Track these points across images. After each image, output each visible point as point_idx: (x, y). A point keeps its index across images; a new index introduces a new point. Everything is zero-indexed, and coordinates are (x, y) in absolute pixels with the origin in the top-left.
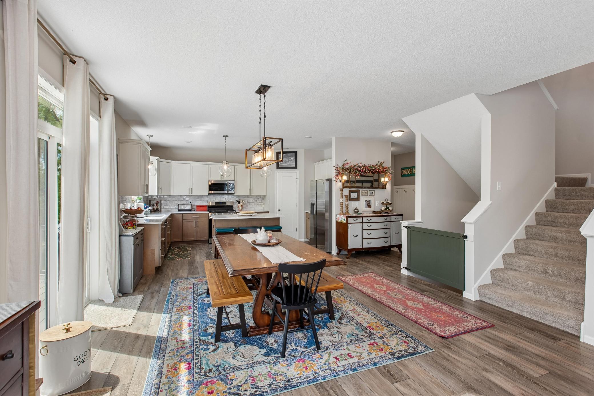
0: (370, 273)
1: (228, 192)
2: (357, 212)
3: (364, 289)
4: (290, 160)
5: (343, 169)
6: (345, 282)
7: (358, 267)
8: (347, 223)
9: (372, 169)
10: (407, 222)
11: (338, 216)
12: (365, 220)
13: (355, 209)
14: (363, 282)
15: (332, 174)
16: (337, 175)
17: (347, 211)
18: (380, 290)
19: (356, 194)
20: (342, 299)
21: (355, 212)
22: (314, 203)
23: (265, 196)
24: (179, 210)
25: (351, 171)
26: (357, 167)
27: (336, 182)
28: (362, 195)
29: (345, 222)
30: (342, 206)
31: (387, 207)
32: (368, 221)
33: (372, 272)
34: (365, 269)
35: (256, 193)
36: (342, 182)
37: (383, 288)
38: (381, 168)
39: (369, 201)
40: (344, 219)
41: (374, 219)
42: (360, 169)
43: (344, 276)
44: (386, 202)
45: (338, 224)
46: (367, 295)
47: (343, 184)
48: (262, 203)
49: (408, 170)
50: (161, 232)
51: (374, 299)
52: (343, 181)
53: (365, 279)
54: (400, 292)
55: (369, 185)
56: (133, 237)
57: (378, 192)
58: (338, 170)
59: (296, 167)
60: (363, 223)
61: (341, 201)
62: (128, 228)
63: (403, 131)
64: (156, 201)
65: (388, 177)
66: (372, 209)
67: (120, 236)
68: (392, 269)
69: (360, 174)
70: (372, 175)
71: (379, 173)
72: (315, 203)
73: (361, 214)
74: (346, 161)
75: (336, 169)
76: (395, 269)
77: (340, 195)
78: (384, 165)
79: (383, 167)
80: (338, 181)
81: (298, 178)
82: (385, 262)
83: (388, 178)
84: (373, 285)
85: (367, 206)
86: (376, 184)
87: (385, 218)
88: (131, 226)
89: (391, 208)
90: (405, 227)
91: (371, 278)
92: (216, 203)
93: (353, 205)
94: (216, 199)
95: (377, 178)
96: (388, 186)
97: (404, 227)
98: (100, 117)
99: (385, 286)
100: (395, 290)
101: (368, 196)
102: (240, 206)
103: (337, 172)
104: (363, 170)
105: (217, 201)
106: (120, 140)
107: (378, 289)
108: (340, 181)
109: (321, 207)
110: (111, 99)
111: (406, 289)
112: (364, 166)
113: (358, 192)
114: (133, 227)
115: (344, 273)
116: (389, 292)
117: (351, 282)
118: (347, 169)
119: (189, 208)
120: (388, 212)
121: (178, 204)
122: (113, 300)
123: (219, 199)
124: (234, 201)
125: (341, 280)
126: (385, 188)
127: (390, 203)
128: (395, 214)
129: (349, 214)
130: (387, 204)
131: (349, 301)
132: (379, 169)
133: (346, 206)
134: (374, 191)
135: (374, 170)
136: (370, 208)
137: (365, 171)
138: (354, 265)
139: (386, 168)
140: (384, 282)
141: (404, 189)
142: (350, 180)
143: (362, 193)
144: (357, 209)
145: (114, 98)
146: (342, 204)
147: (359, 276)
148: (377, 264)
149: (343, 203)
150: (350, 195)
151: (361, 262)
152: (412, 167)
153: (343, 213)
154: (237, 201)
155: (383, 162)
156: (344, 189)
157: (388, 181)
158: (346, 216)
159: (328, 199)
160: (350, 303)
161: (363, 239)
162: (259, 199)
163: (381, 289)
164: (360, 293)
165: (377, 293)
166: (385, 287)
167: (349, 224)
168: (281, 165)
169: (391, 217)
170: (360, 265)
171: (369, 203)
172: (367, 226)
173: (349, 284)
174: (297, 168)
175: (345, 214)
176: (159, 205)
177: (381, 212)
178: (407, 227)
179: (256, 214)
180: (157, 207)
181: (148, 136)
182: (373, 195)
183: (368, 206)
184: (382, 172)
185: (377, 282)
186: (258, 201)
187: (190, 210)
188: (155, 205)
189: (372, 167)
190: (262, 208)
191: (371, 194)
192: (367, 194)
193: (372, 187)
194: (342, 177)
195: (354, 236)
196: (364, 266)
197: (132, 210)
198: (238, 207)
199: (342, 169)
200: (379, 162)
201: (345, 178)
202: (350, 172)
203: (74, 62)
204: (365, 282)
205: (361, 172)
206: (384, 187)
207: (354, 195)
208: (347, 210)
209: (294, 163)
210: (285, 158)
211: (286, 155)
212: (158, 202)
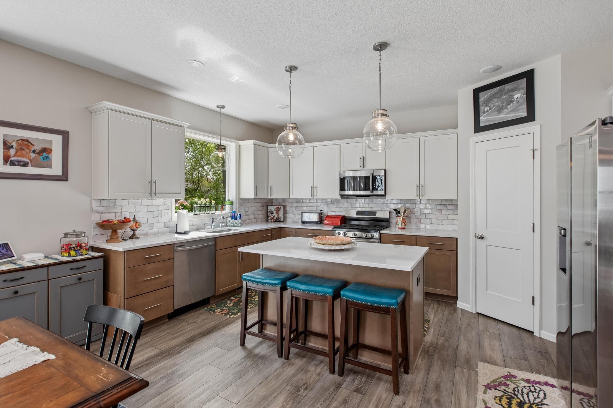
1: (372, 192)
4: (512, 102)
22: (566, 229)
23: (457, 201)
35: (431, 193)
48: (456, 217)
64: (276, 207)
72: (569, 229)
81: (537, 146)
92: (358, 213)
102: (400, 220)
119: (316, 219)
123: (362, 206)
124: (390, 210)
154: (395, 210)
162: (447, 206)
168: (485, 121)
174: (534, 120)
176: (281, 212)
180: (278, 215)
181: (218, 107)
186: (444, 212)
187: (316, 223)
188: (275, 212)
190: (456, 227)
198: (397, 222)
209: (525, 107)
210: (496, 100)
211: (501, 91)
212: (278, 208)
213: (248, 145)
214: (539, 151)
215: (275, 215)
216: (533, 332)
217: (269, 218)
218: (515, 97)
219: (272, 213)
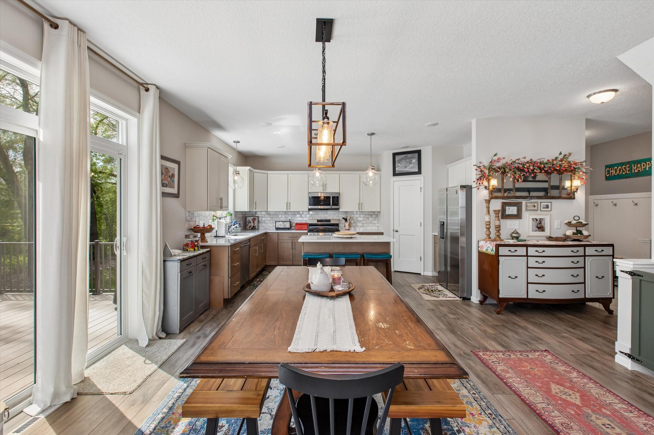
0: (542, 351)
1: (331, 207)
2: (517, 238)
3: (527, 391)
4: (411, 163)
5: (491, 168)
6: (488, 366)
7: (517, 333)
8: (497, 255)
9: (546, 166)
10: (632, 263)
11: (482, 243)
12: (532, 251)
13: (513, 233)
14: (525, 373)
15: (472, 177)
16: (479, 179)
17: (499, 236)
18: (565, 401)
19: (515, 208)
20: (474, 412)
21: (513, 238)
22: (443, 222)
23: (379, 212)
24: (277, 229)
25: (505, 171)
26: (516, 165)
27: (478, 189)
28: (527, 210)
29: (493, 253)
30: (488, 227)
31: (577, 230)
32: (537, 254)
33: (546, 350)
34: (530, 341)
35: (366, 208)
36: (489, 189)
37: (573, 396)
38: (565, 164)
39: (540, 219)
40: (491, 248)
41: (549, 251)
42: (523, 167)
43: (486, 350)
44: (575, 222)
45: (482, 255)
46: (535, 411)
47: (491, 192)
48: (376, 222)
49: (620, 167)
50: (230, 256)
51: (550, 425)
52: (491, 188)
53: (530, 364)
54: (619, 419)
55: (542, 194)
56: (179, 263)
57: (558, 205)
58: (481, 171)
59: (419, 172)
60: (527, 256)
61: (487, 219)
62: (189, 250)
63: (616, 91)
64: (252, 218)
65: (580, 178)
66: (547, 233)
67: (164, 261)
68: (591, 348)
69: (524, 175)
70: (546, 178)
71: (560, 172)
72: (445, 222)
73: (525, 240)
74: (495, 155)
75: (477, 168)
76: (599, 349)
77: (485, 210)
78: (571, 159)
79: (569, 162)
80: (482, 187)
81: (422, 186)
82: (573, 329)
83: (579, 181)
84: (548, 384)
85: (536, 228)
86: (555, 193)
87: (575, 249)
88: (192, 247)
89: (585, 233)
90: (627, 272)
91: (543, 364)
92: (318, 221)
93: (509, 226)
94: (319, 216)
95: (557, 184)
96: (580, 195)
97: (622, 271)
98: (139, 113)
99: (577, 392)
100: (604, 410)
101: (539, 212)
102: (347, 224)
103: (480, 173)
104: (528, 168)
105: (319, 219)
106: (186, 145)
107: (561, 399)
108: (486, 187)
109: (453, 228)
110: (152, 89)
111: (636, 413)
112: (531, 162)
113: (519, 205)
114: (195, 249)
115: (487, 342)
116: (589, 411)
117: (500, 368)
118: (499, 168)
119: (288, 225)
120: (581, 239)
121: (276, 222)
122: (147, 343)
123: (323, 216)
124: (341, 218)
125: (479, 358)
126: (574, 198)
127: (584, 222)
128: (594, 243)
129: (502, 240)
130: (578, 226)
131: (490, 422)
132: (560, 166)
133: (496, 228)
134: (550, 204)
135: (550, 167)
136: (543, 230)
137: (533, 170)
138: (511, 330)
139: (575, 164)
140: (575, 380)
141: (611, 201)
142: (503, 186)
143: (527, 206)
144: (517, 233)
145: (157, 88)
146: (488, 224)
147: (518, 354)
148: (557, 333)
149: (489, 222)
150: (504, 210)
151: (523, 323)
152: (629, 162)
153: (490, 238)
154: (343, 218)
155: (570, 154)
156: (493, 201)
157: (578, 186)
158: (495, 243)
159: (465, 217)
160: (491, 427)
161: (528, 283)
162: (371, 215)
163: (569, 399)
164: (518, 401)
165: (558, 410)
166: (578, 394)
167: (500, 257)
168: (399, 171)
169: (587, 248)
170: (520, 331)
171: (540, 223)
172: (537, 262)
173: (494, 372)
174: (421, 174)
175: (495, 240)
176: (256, 222)
177: (566, 238)
178: (632, 273)
179: (357, 235)
180: (254, 224)
181: (234, 142)
182: (549, 209)
183: (539, 228)
184: (566, 171)
185: (558, 377)
186: (370, 219)
187: (288, 229)
188: (252, 222)
189: (546, 163)
190: (376, 228)
191: (544, 208)
192: (536, 208)
193: (547, 197)
194: (489, 181)
195: (510, 277)
196: (529, 332)
197: (205, 227)
198: (345, 226)
199: (489, 169)
200: (561, 154)
201: (494, 182)
202: (504, 173)
203: (56, 27)
204: (530, 374)
205: (524, 172)
206: (571, 196)
207: (511, 210)
208: (497, 234)
209: (417, 167)
210: (404, 161)
211: (406, 157)
212: (254, 218)
213: (245, 170)
214: (423, 188)
215: (252, 224)
216: (420, 274)
217: (248, 227)
218: (413, 161)
219: (250, 222)
